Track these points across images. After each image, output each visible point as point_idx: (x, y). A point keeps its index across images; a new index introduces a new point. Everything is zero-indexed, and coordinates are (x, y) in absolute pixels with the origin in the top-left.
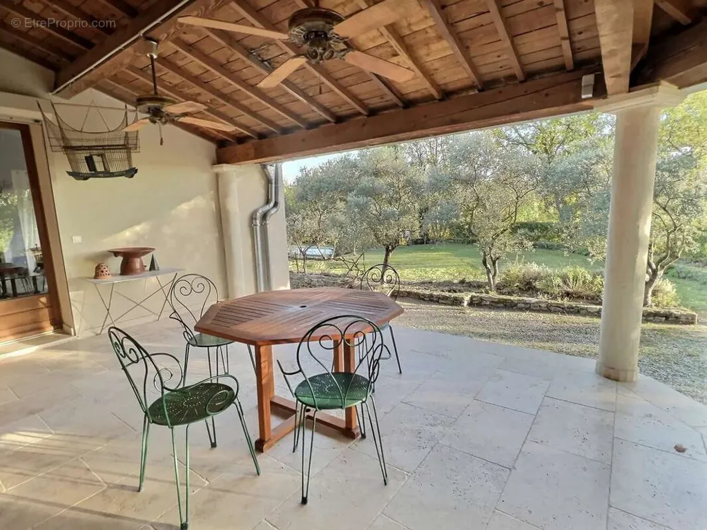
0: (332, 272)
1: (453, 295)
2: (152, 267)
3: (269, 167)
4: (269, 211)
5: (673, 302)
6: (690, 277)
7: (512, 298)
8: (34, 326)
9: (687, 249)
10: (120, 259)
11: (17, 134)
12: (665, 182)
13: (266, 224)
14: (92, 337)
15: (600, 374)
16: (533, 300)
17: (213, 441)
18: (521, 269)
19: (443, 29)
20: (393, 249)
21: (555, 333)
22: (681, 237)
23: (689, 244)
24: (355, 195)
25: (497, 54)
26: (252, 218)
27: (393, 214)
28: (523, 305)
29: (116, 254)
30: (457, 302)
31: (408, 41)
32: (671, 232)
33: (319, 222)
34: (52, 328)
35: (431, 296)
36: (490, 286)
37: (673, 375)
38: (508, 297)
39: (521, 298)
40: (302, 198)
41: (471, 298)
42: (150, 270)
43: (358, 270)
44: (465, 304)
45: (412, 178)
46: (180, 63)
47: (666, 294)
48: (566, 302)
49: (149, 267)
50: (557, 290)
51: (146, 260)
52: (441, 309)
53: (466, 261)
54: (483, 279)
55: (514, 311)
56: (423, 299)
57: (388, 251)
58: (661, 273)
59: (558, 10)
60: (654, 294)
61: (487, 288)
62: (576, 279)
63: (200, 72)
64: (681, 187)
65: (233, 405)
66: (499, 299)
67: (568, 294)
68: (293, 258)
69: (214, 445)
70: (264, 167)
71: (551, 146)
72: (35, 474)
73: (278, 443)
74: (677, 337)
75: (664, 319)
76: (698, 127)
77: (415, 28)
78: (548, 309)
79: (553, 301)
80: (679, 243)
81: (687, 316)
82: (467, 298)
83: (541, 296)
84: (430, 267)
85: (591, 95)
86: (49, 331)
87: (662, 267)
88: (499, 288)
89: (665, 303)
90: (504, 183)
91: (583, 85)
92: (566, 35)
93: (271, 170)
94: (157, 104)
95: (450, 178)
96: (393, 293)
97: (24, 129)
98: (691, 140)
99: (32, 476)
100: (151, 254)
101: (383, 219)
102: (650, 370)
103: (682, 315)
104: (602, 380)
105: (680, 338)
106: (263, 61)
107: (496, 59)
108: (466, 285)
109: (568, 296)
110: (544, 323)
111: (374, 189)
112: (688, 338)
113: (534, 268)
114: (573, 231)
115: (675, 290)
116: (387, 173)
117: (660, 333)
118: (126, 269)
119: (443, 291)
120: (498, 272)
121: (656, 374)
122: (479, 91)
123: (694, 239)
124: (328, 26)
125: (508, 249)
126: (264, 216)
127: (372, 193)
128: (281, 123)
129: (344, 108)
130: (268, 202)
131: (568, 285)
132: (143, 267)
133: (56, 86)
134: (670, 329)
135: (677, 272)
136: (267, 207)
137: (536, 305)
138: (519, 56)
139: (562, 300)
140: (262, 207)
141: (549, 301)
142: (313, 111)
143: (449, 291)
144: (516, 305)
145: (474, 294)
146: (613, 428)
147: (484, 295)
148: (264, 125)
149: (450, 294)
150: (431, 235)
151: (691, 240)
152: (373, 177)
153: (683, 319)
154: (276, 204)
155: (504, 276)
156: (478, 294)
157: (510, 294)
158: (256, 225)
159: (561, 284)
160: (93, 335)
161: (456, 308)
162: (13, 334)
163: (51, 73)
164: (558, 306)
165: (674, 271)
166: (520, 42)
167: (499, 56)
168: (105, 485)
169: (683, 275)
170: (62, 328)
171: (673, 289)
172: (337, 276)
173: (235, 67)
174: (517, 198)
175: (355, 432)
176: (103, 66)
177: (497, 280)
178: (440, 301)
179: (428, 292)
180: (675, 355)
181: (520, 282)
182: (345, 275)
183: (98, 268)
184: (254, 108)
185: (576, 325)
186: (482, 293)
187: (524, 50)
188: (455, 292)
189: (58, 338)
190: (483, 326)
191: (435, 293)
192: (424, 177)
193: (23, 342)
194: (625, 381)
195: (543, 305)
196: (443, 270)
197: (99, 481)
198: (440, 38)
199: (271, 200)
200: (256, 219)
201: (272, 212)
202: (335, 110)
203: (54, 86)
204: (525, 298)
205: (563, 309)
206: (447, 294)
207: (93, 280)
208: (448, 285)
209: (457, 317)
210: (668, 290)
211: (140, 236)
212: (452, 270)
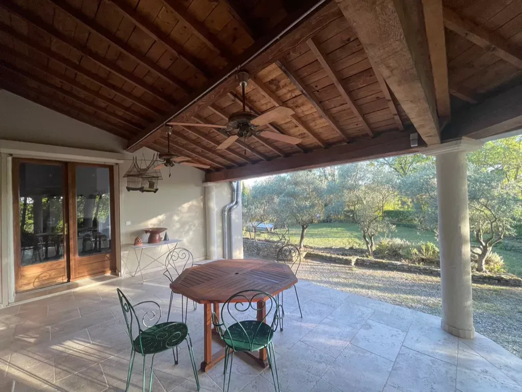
0: (271, 239)
1: (345, 258)
2: (165, 239)
3: (233, 183)
4: (233, 206)
5: (502, 270)
6: (514, 250)
7: (384, 261)
8: (101, 270)
9: (507, 233)
10: (149, 234)
11: (108, 169)
12: (483, 189)
13: (230, 214)
14: (130, 278)
15: (444, 330)
16: (399, 263)
17: (176, 360)
18: (389, 242)
19: (322, 113)
20: (306, 227)
21: (415, 288)
22: (501, 224)
23: (508, 230)
24: (283, 196)
25: (356, 124)
26: (223, 211)
27: (306, 207)
28: (391, 266)
29: (146, 232)
30: (348, 262)
31: (304, 119)
32: (493, 222)
33: (264, 211)
34: (110, 272)
35: (331, 257)
36: (369, 252)
37: (508, 328)
38: (381, 260)
39: (390, 262)
40: (254, 197)
41: (357, 260)
42: (164, 240)
43: (285, 239)
44: (353, 264)
45: (317, 186)
46: (185, 134)
47: (496, 263)
48: (422, 265)
49: (163, 238)
50: (415, 257)
51: (162, 235)
52: (337, 267)
53: (354, 234)
54: (365, 247)
55: (386, 270)
56: (326, 259)
57: (304, 229)
58: (490, 249)
59: (389, 101)
60: (487, 262)
61: (367, 253)
62: (427, 250)
63: (196, 138)
64: (496, 193)
65: (185, 340)
66: (375, 262)
67: (423, 260)
68: (248, 230)
69: (176, 363)
70: (231, 183)
71: (405, 165)
72: (72, 371)
73: (215, 366)
74: (508, 297)
75: (497, 281)
76: (504, 153)
77: (306, 113)
78: (409, 270)
79: (412, 265)
80: (500, 229)
81: (515, 281)
82: (354, 259)
83: (403, 261)
84: (331, 237)
85: (417, 145)
86: (108, 274)
87: (490, 245)
88: (375, 254)
89: (496, 270)
90: (373, 190)
91: (411, 139)
92: (396, 112)
93: (235, 184)
94: (168, 157)
95: (340, 187)
96: (306, 254)
97: (111, 168)
98: (500, 160)
99: (71, 373)
100: (165, 232)
101: (301, 209)
102: (489, 322)
103: (510, 279)
104: (446, 336)
105: (511, 298)
106: (226, 132)
107: (356, 126)
108: (353, 251)
109: (423, 261)
110: (406, 280)
111: (294, 193)
112: (517, 298)
113: (398, 241)
114: (422, 219)
115: (503, 260)
116: (303, 183)
117: (494, 293)
118: (151, 240)
119: (338, 255)
120: (374, 243)
121: (494, 326)
122: (348, 143)
123: (511, 226)
124: (248, 120)
125: (379, 229)
126: (230, 209)
127: (293, 195)
128: (238, 161)
129: (271, 153)
130: (232, 201)
131: (422, 254)
132: (160, 239)
133: (128, 147)
134: (502, 289)
135: (504, 246)
136: (232, 205)
137: (400, 266)
138: (368, 124)
139: (419, 264)
140: (229, 205)
141: (410, 265)
142: (255, 155)
143: (343, 255)
144: (387, 266)
145: (358, 257)
146: (456, 379)
147: (365, 258)
148: (229, 162)
149: (343, 257)
150: (333, 217)
151: (509, 227)
152: (294, 186)
153: (511, 282)
154: (237, 203)
155: (378, 246)
156: (361, 258)
157: (382, 258)
158: (225, 215)
159: (417, 253)
160: (130, 276)
161: (347, 266)
162: (89, 275)
163: (126, 141)
164: (416, 268)
165: (501, 245)
166: (368, 117)
167: (357, 125)
168: (108, 386)
169: (509, 248)
170: (115, 271)
171: (501, 260)
172: (274, 242)
173: (213, 135)
174: (383, 198)
175: (265, 363)
176: (149, 137)
177: (374, 248)
178: (337, 261)
179: (328, 255)
180: (508, 311)
181: (389, 250)
182: (278, 242)
183: (136, 239)
184: (224, 154)
185: (429, 283)
186: (364, 256)
187: (372, 121)
188: (347, 256)
189: (113, 278)
190: (365, 280)
191: (333, 256)
192: (324, 185)
193: (94, 280)
194: (464, 338)
195: (405, 267)
196: (339, 239)
197: (106, 383)
198: (321, 117)
199: (234, 200)
200: (225, 211)
201: (235, 207)
202: (267, 154)
203: (126, 147)
204: (393, 262)
205: (420, 270)
206: (341, 257)
207: (133, 246)
208: (342, 251)
209: (347, 273)
210: (497, 261)
211: (161, 222)
212: (345, 240)
